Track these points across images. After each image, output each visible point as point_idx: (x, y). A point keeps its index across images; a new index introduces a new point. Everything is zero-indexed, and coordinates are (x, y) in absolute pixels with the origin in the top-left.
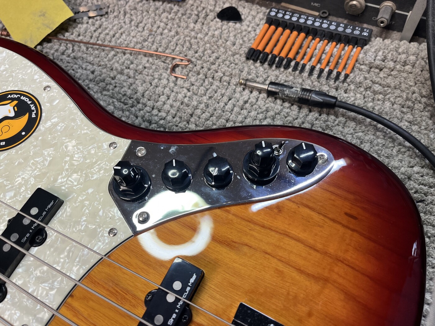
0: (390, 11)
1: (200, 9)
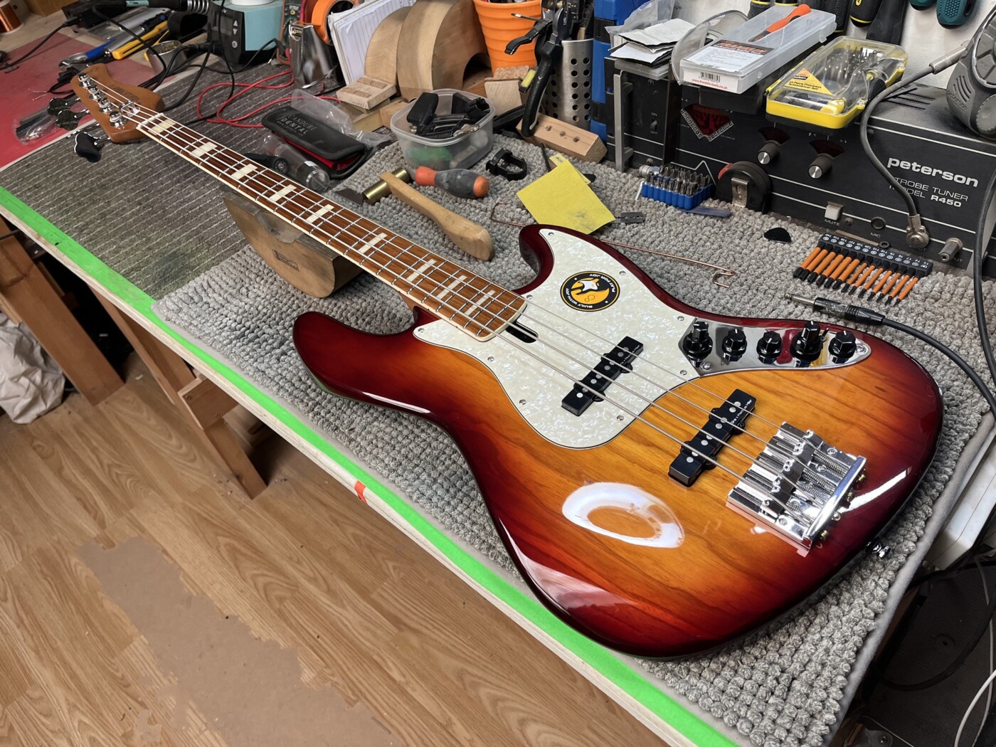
0: (954, 247)
1: (745, 226)
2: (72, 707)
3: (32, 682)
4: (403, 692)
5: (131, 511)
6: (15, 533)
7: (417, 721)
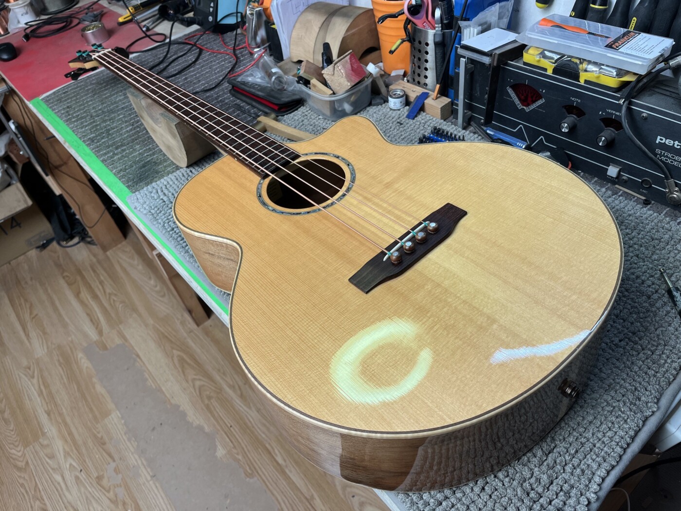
2: (67, 454)
3: (44, 434)
4: (283, 473)
5: (120, 326)
6: (45, 333)
7: (290, 493)
